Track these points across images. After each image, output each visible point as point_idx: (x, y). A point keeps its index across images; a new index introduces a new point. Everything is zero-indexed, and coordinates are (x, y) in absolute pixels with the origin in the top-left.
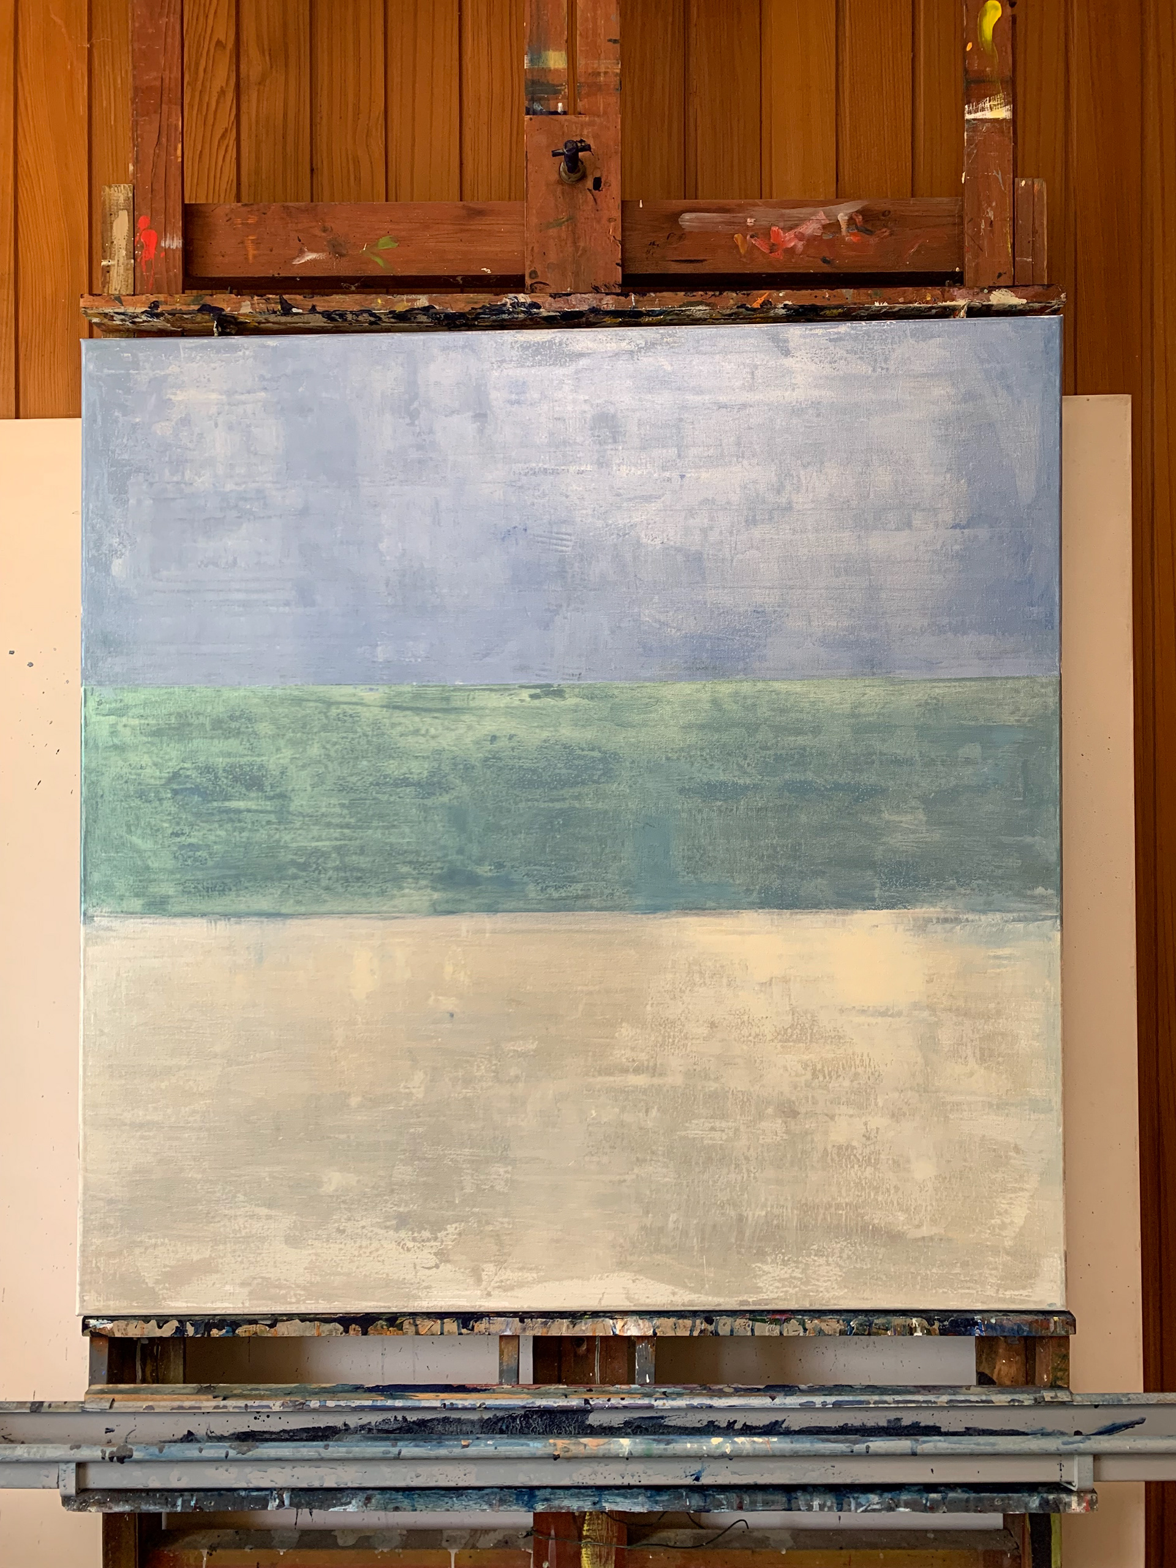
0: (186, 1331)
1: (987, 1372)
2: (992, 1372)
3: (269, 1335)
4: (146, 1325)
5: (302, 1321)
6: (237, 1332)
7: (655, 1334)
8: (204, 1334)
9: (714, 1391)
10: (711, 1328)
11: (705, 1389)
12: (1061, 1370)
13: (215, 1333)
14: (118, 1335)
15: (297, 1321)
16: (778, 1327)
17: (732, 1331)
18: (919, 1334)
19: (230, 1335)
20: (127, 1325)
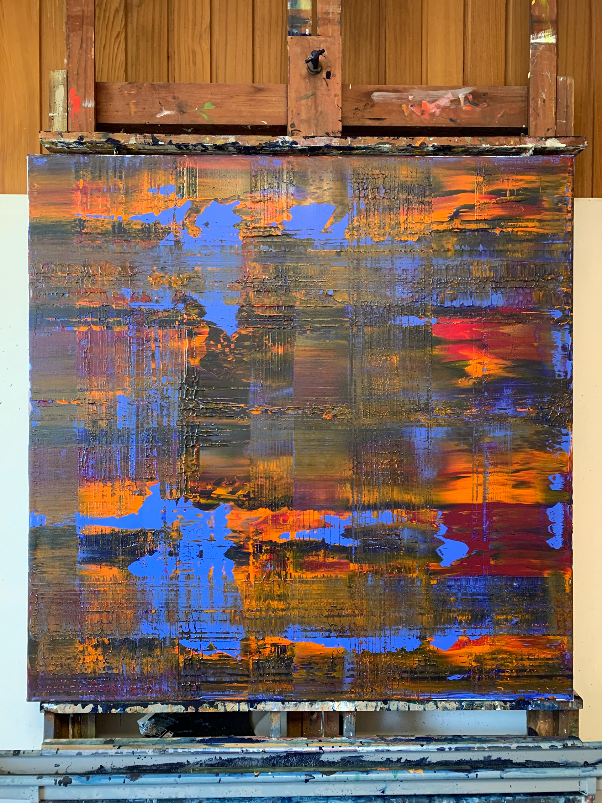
1: (533, 727)
2: (536, 728)
7: (356, 710)
9: (388, 741)
10: (386, 707)
11: (383, 740)
12: (574, 727)
16: (423, 706)
17: (398, 708)
18: (499, 709)
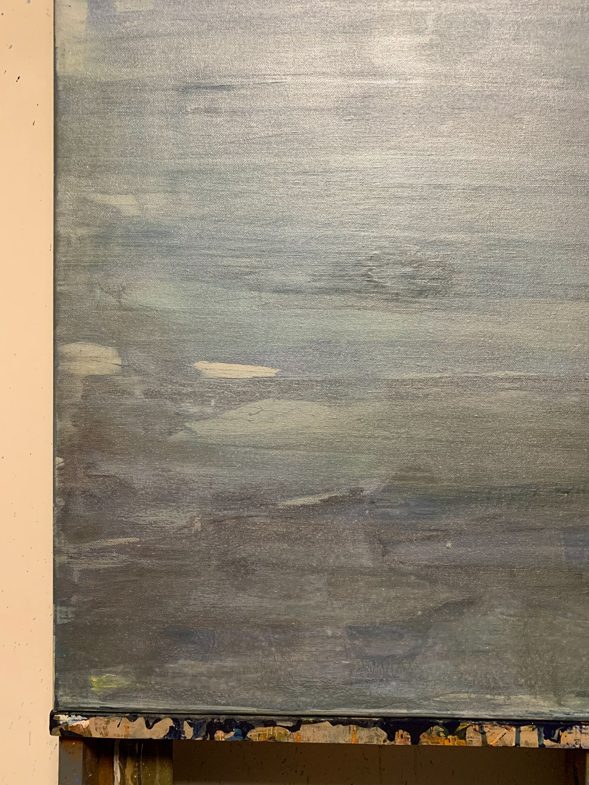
0: (184, 733)
3: (291, 740)
4: (131, 724)
5: (333, 724)
6: (248, 735)
8: (204, 737)
13: (220, 735)
14: (96, 735)
15: (328, 723)
19: (240, 739)
20: (108, 723)
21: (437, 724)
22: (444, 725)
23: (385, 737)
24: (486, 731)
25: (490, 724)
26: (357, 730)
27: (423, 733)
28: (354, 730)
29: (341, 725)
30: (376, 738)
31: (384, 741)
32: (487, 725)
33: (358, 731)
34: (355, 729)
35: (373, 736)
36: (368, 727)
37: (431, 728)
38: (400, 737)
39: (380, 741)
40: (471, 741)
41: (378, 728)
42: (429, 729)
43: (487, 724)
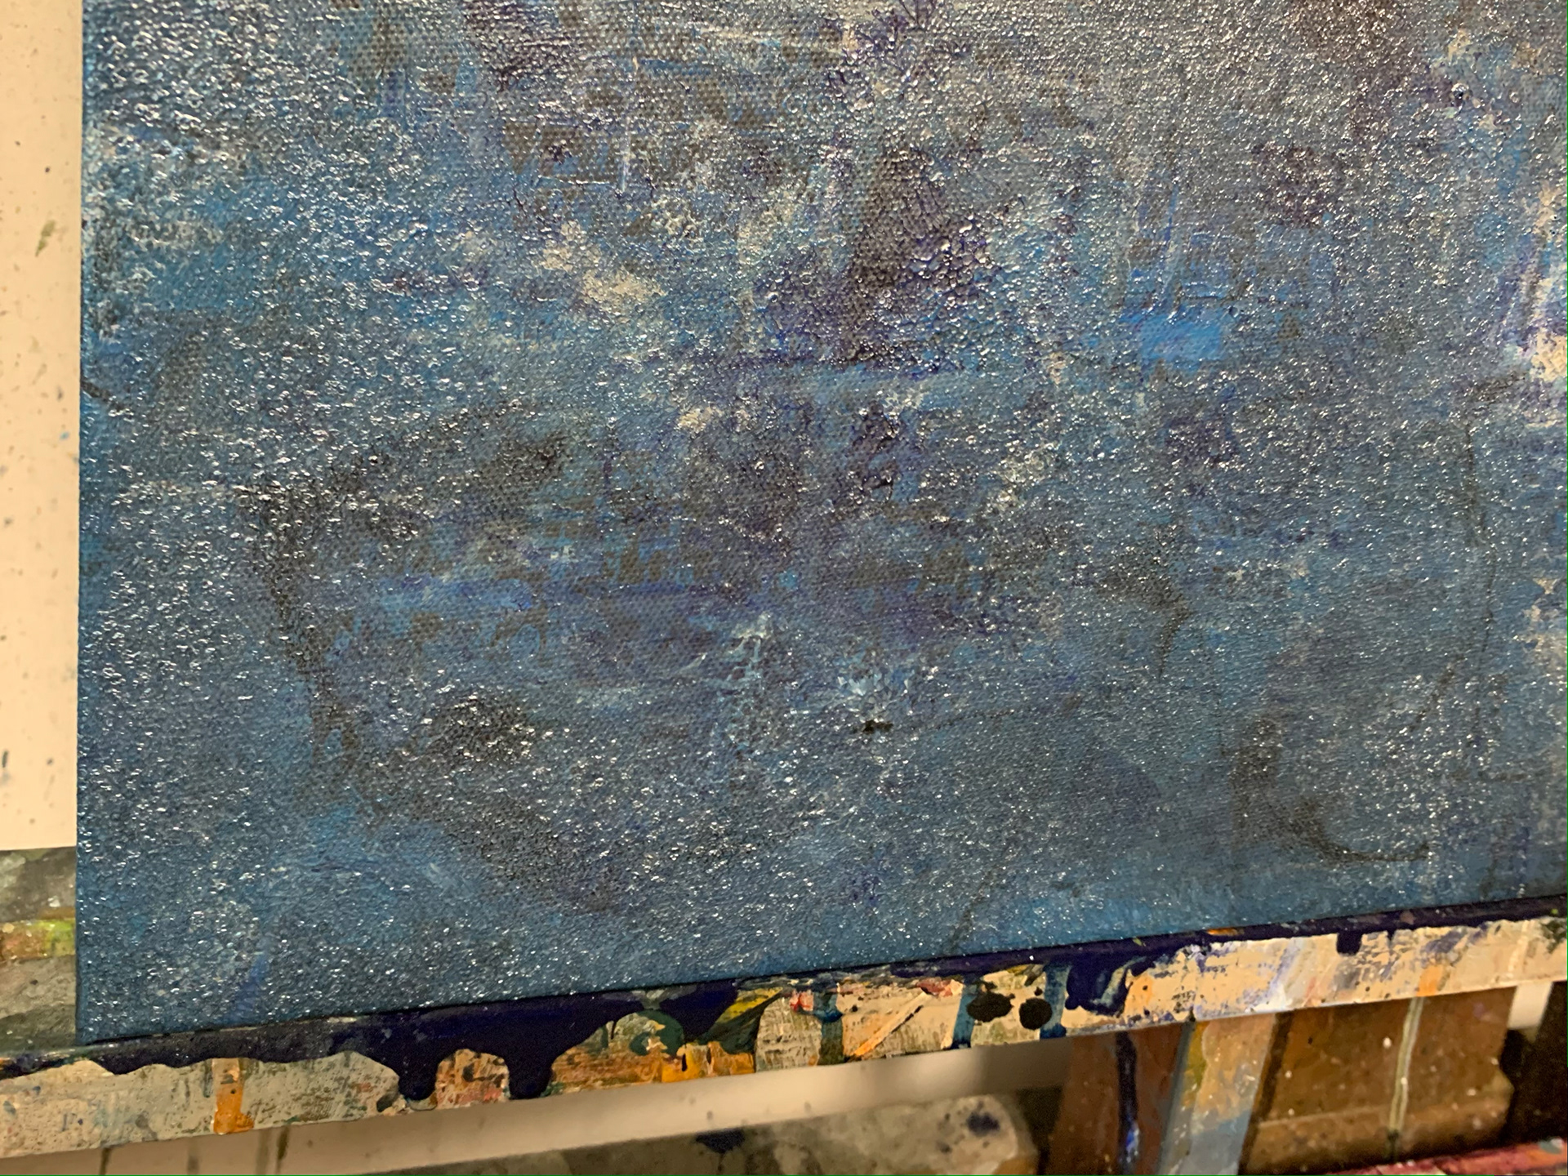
5: (120, 1065)
21: (637, 1007)
22: (666, 1008)
23: (387, 1085)
24: (842, 1010)
25: (862, 980)
26: (243, 1078)
27: (569, 1047)
28: (229, 1080)
29: (161, 1067)
30: (340, 1097)
31: (383, 1104)
32: (853, 986)
33: (250, 1080)
34: (235, 1073)
35: (327, 1090)
36: (302, 1057)
37: (609, 1025)
38: (459, 1079)
39: (360, 1105)
40: (777, 1051)
41: (355, 1056)
42: (599, 1032)
43: (852, 982)
